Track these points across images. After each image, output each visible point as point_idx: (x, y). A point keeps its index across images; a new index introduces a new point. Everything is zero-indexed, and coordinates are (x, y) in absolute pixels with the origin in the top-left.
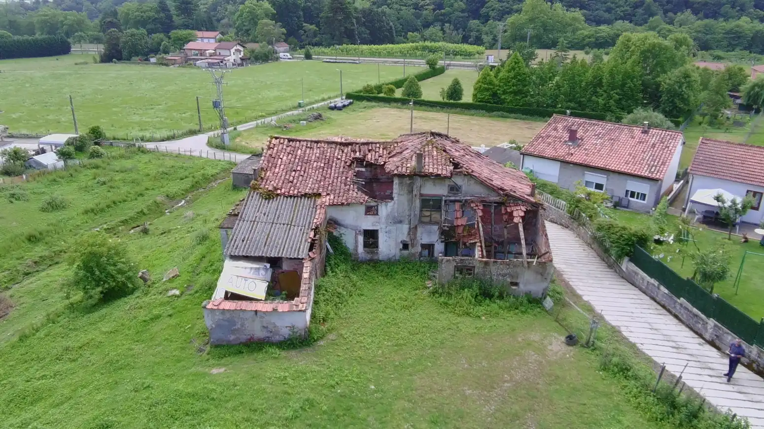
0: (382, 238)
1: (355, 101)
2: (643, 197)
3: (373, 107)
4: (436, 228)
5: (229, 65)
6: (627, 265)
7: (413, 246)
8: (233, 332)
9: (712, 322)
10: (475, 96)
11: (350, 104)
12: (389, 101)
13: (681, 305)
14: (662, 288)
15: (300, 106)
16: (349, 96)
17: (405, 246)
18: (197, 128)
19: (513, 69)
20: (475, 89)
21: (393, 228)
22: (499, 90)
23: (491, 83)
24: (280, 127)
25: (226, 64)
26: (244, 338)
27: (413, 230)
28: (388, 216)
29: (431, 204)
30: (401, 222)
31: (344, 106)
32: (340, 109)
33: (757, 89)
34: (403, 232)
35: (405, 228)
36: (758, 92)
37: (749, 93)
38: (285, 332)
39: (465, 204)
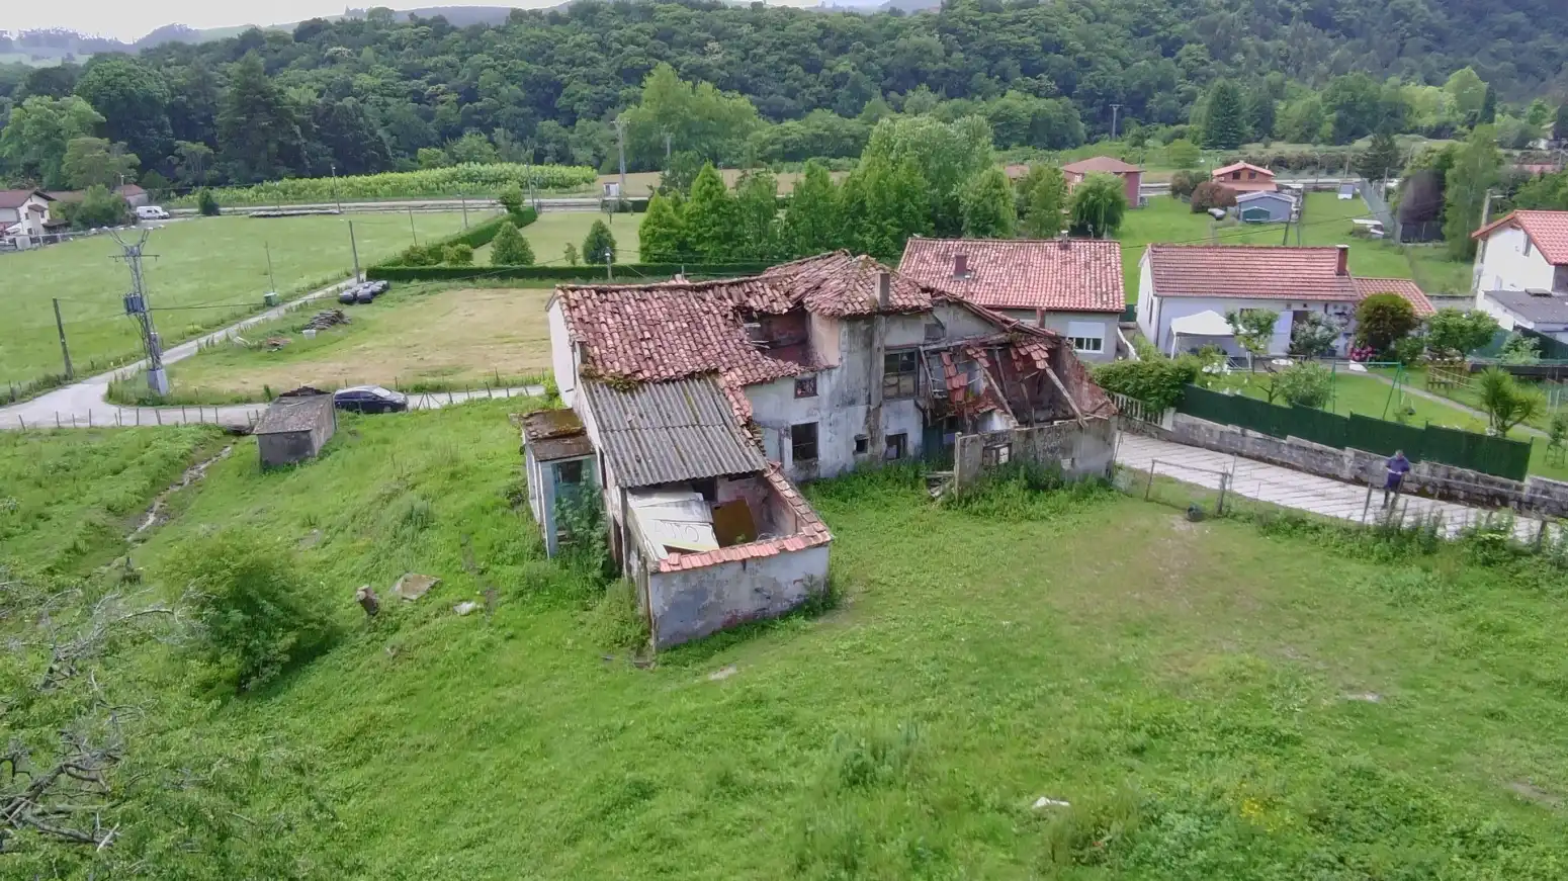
0: (824, 436)
1: (393, 284)
2: (1097, 344)
3: (438, 290)
4: (908, 404)
5: (23, 242)
6: (1170, 421)
7: (874, 442)
8: (701, 612)
9: (1349, 453)
10: (644, 250)
11: (385, 288)
12: (471, 275)
13: (1290, 446)
14: (1250, 432)
15: (269, 303)
16: (374, 274)
17: (861, 445)
18: (61, 370)
19: (709, 194)
20: (643, 239)
21: (841, 415)
22: (688, 235)
23: (671, 225)
24: (260, 347)
25: (14, 240)
26: (718, 620)
27: (872, 415)
28: (832, 393)
29: (903, 363)
30: (852, 402)
31: (374, 294)
32: (366, 300)
33: (1091, 197)
34: (855, 421)
35: (861, 410)
36: (1094, 201)
37: (1080, 205)
38: (794, 592)
39: (956, 353)
